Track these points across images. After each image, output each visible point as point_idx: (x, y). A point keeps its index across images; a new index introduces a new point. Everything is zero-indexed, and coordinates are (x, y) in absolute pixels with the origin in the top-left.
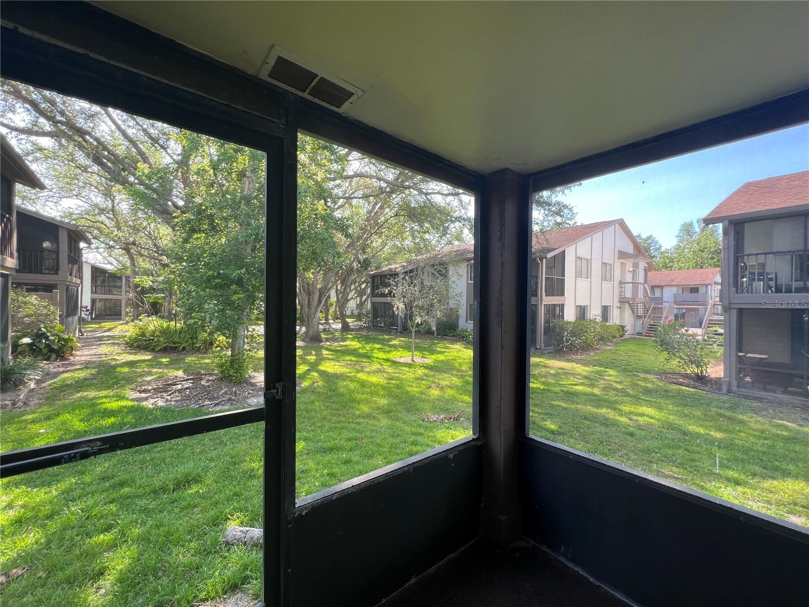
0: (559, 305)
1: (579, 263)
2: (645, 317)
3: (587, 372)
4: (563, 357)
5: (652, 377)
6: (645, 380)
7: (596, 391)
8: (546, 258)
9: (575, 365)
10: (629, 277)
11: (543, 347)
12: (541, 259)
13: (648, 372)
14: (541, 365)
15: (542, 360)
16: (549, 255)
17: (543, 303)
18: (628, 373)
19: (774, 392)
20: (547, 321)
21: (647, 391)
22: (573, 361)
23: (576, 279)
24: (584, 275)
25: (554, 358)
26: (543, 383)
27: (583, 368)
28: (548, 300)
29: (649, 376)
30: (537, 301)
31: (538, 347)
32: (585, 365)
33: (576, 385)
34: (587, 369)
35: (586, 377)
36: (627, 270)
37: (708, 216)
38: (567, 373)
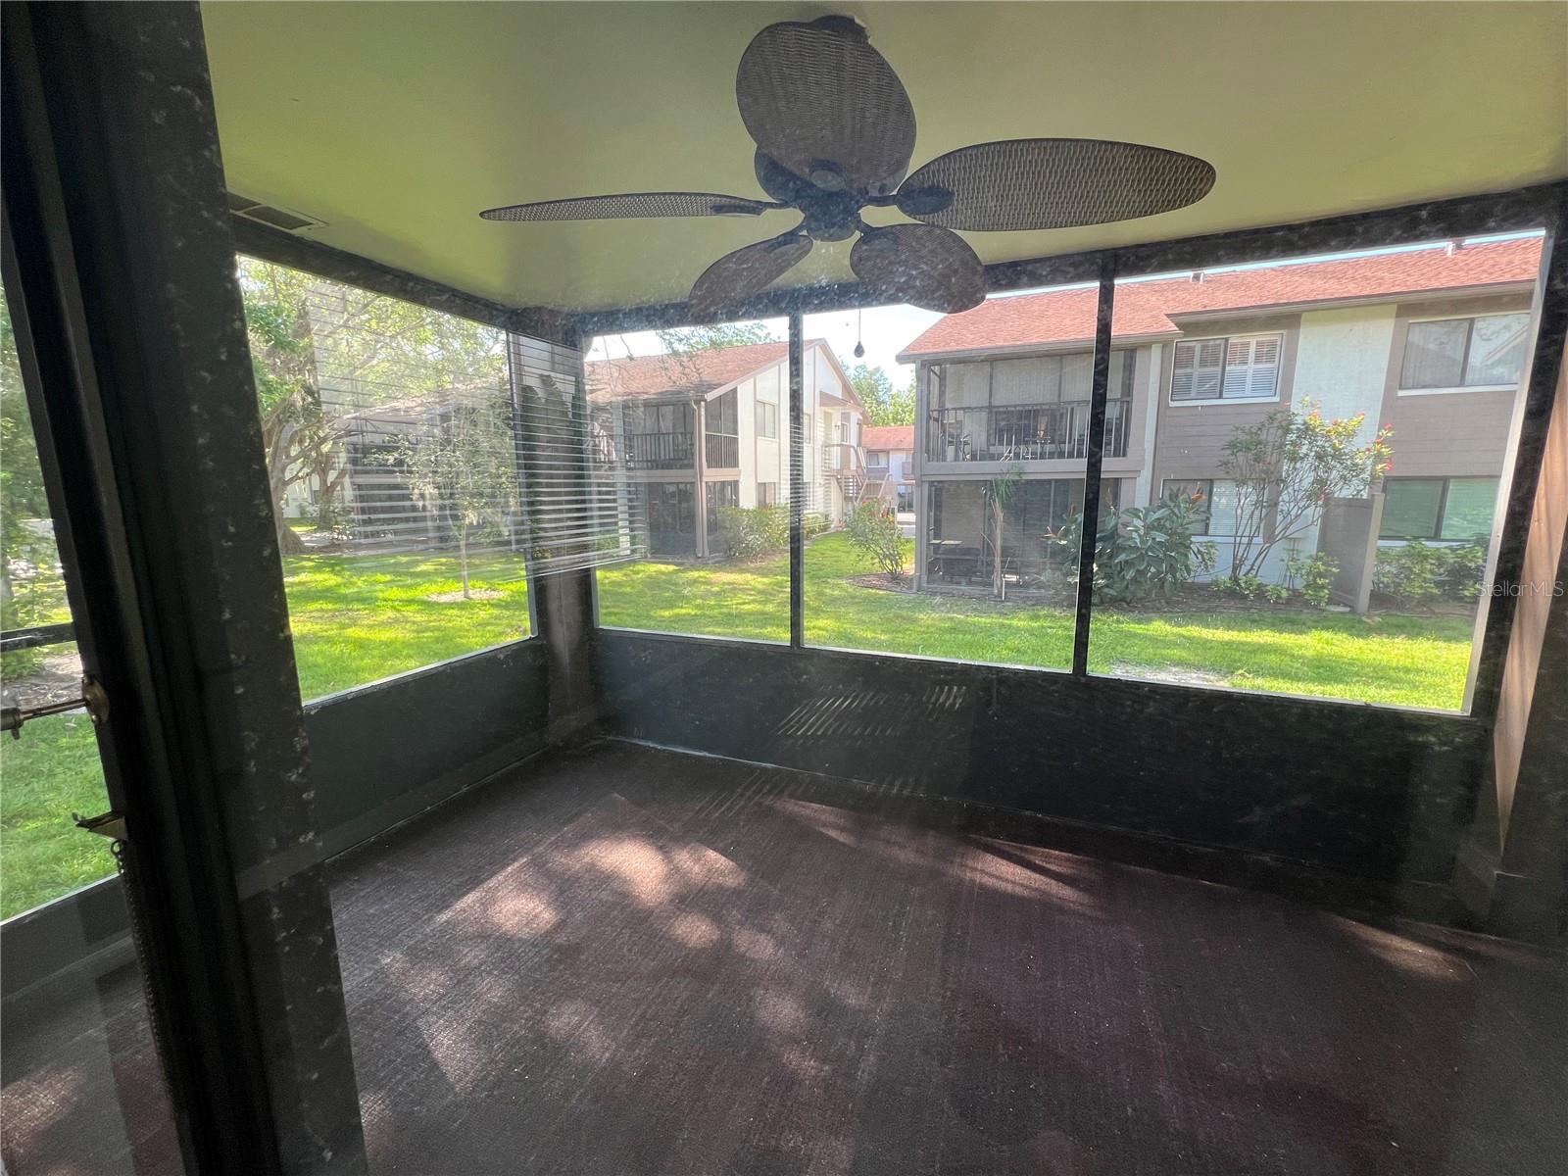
0: (730, 483)
1: (760, 410)
2: (857, 498)
3: (764, 584)
4: (736, 566)
5: (844, 582)
6: (834, 586)
7: (770, 608)
8: (705, 401)
9: (749, 576)
10: (836, 438)
11: (707, 554)
12: (698, 402)
13: (840, 577)
14: (700, 582)
15: (702, 574)
16: (710, 396)
17: (705, 479)
18: (817, 581)
19: (959, 583)
20: (711, 511)
21: (833, 600)
22: (747, 571)
23: (756, 439)
24: (768, 431)
25: (720, 570)
26: (697, 607)
27: (760, 579)
28: (711, 475)
29: (840, 581)
30: (695, 476)
31: (700, 555)
32: (765, 575)
33: (744, 603)
34: (765, 580)
35: (760, 592)
36: (833, 425)
37: (904, 350)
38: (735, 589)
